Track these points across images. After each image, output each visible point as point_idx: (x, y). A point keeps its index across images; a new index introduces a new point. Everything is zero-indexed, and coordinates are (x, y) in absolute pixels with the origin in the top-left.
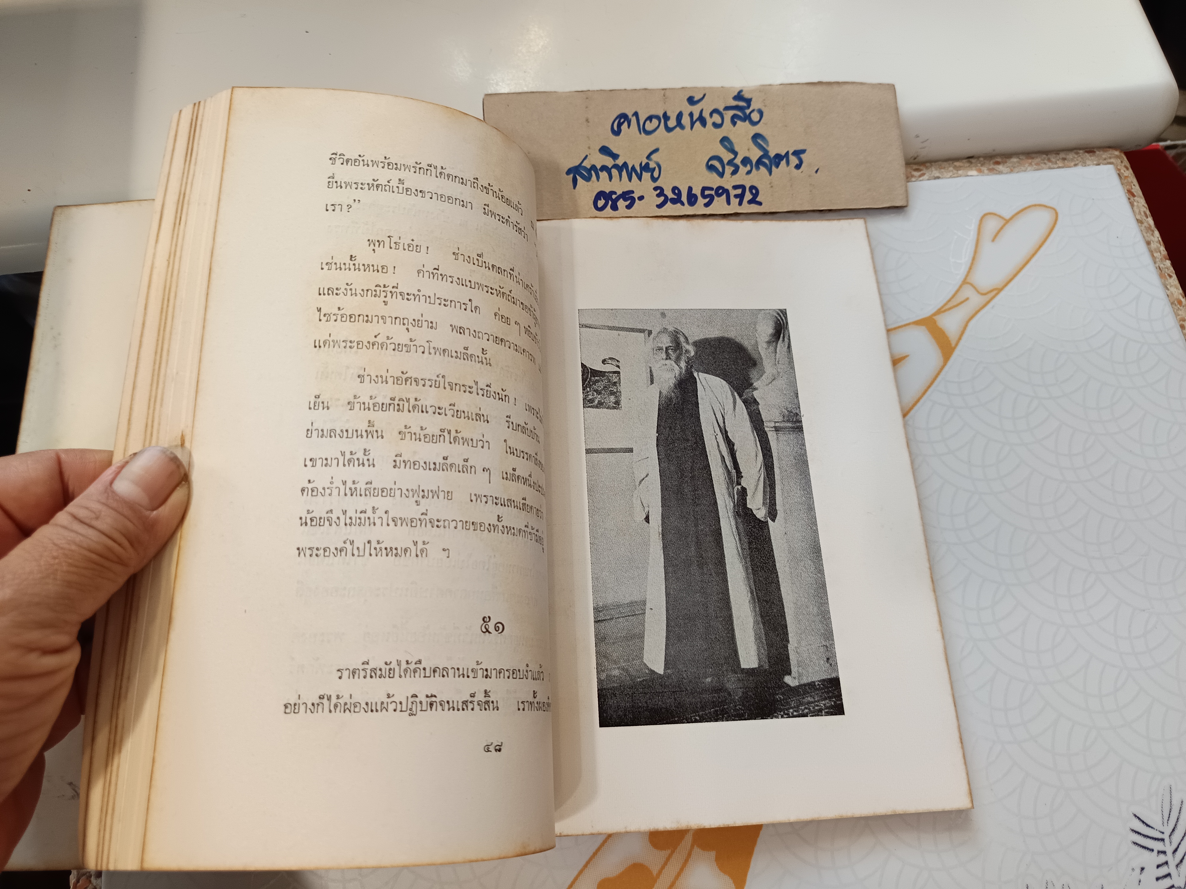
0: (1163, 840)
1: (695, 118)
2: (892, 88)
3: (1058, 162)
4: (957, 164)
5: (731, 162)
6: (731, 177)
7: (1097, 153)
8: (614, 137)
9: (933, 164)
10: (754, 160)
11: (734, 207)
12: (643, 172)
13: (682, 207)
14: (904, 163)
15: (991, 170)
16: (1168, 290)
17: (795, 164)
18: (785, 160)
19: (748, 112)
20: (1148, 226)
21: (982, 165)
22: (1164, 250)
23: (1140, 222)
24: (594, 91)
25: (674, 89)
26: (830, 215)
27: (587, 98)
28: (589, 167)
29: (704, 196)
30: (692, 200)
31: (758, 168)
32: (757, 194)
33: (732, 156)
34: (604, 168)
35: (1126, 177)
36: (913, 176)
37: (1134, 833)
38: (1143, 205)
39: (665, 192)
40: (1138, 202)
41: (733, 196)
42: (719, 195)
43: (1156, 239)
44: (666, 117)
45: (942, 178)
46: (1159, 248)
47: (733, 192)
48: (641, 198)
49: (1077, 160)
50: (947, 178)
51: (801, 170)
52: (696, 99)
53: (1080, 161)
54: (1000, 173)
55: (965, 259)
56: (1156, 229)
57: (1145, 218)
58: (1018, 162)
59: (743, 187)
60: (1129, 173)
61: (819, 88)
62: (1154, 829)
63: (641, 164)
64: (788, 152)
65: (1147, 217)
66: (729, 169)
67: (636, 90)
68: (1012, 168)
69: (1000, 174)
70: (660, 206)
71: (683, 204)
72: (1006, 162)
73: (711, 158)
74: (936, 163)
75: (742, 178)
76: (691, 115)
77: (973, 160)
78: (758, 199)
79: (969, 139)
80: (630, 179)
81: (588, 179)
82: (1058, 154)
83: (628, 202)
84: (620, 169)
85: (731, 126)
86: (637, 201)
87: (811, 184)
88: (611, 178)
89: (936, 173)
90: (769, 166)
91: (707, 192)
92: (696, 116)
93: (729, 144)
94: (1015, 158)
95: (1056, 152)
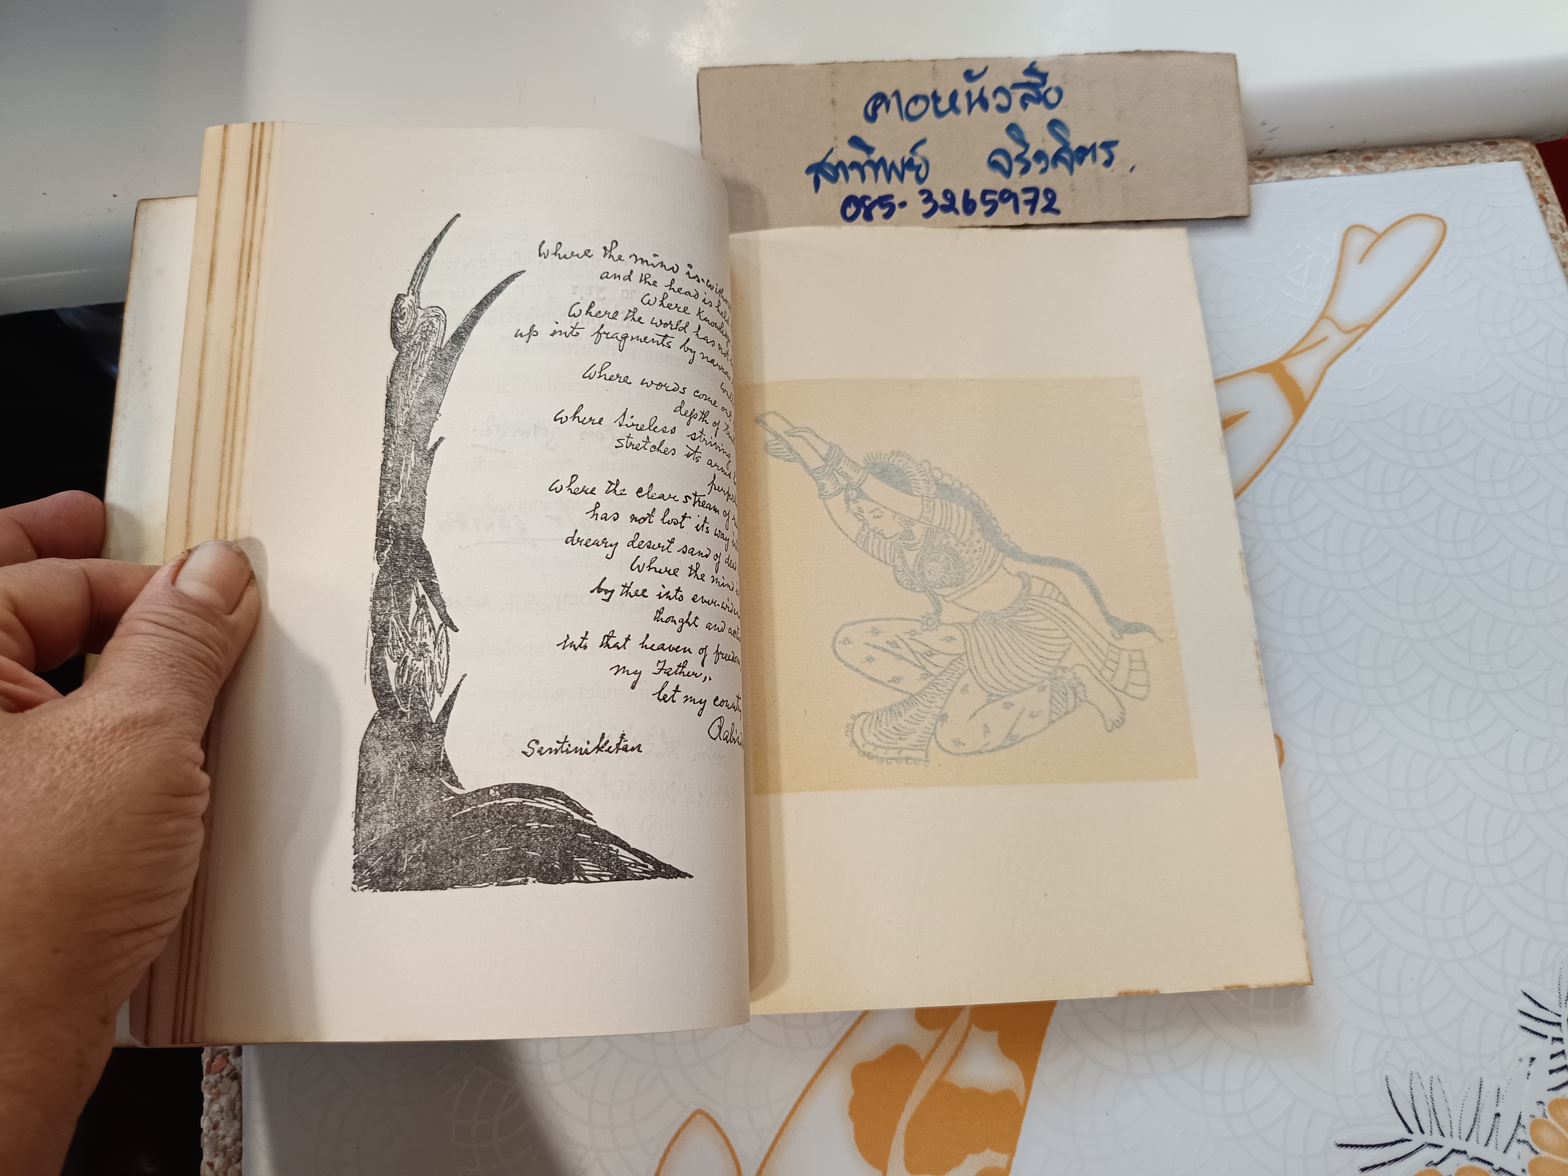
0: (1558, 1024)
1: (974, 99)
2: (1231, 59)
3: (1448, 157)
4: (1315, 160)
5: (1020, 157)
6: (1020, 177)
7: (1500, 144)
8: (868, 124)
9: (1283, 160)
10: (1051, 154)
11: (1024, 216)
12: (906, 171)
13: (956, 216)
14: (1246, 158)
15: (1360, 168)
17: (1104, 160)
18: (1090, 154)
19: (1043, 90)
20: (1564, 242)
21: (1348, 161)
24: (842, 63)
25: (947, 60)
27: (833, 73)
28: (835, 163)
29: (985, 202)
30: (969, 206)
31: (1055, 165)
32: (1052, 200)
33: (1022, 150)
34: (855, 165)
35: (1537, 177)
36: (1257, 176)
37: (1524, 1016)
38: (1557, 214)
39: (935, 197)
40: (1553, 211)
41: (1022, 202)
42: (1005, 201)
44: (936, 98)
45: (1296, 179)
47: (1023, 197)
48: (903, 204)
49: (1474, 154)
50: (1301, 179)
51: (1111, 168)
52: (975, 73)
53: (1478, 157)
54: (1372, 172)
57: (1559, 231)
58: (1396, 158)
59: (1035, 190)
60: (1541, 172)
61: (1136, 59)
62: (1549, 1011)
63: (903, 160)
64: (1094, 145)
65: (1563, 232)
66: (1017, 167)
67: (896, 61)
68: (1388, 165)
69: (1371, 174)
70: (927, 215)
71: (957, 212)
72: (1380, 158)
73: (995, 152)
74: (1288, 159)
75: (1034, 178)
76: (969, 94)
77: (1336, 155)
78: (1056, 206)
79: (1331, 127)
80: (889, 179)
81: (834, 179)
82: (1449, 147)
83: (886, 210)
84: (875, 166)
85: (1020, 109)
86: (897, 209)
87: (1124, 187)
88: (863, 178)
89: (1287, 173)
90: (1070, 163)
91: (989, 197)
92: (975, 96)
93: (1018, 134)
94: (1392, 152)
95: (1447, 143)
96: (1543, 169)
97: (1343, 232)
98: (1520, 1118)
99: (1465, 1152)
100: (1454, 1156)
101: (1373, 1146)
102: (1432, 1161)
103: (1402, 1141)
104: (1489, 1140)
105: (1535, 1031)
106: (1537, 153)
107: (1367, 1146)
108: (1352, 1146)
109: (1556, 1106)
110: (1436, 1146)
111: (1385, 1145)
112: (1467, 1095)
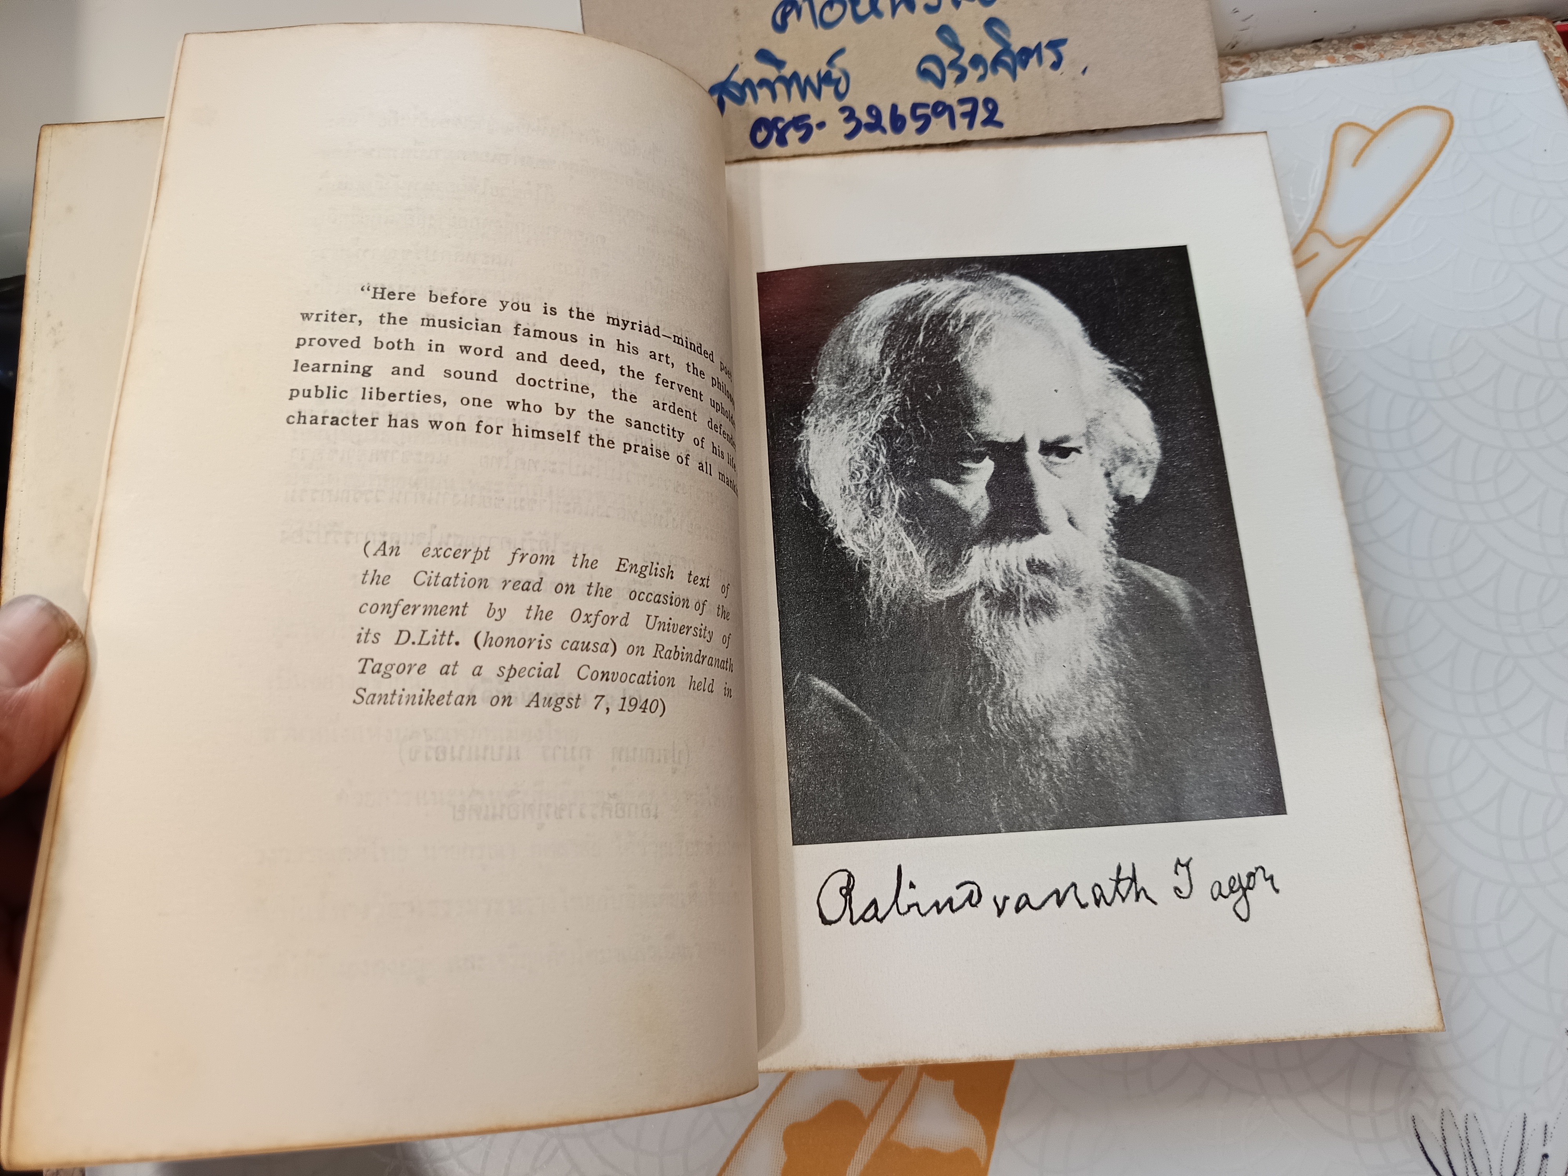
3: (1452, 40)
4: (1298, 51)
5: (954, 64)
6: (955, 86)
7: (1513, 23)
8: (777, 34)
9: (1260, 53)
10: (989, 60)
11: (962, 131)
12: (823, 86)
13: (884, 135)
14: (1216, 52)
15: (1350, 58)
17: (1051, 62)
18: (1035, 56)
21: (1336, 51)
26: (1107, 136)
28: (741, 82)
29: (915, 118)
30: (898, 123)
31: (995, 71)
32: (994, 112)
33: (956, 54)
34: (763, 82)
35: (1557, 58)
36: (1230, 73)
39: (857, 114)
41: (959, 115)
42: (938, 115)
45: (1275, 74)
47: (959, 110)
48: (821, 125)
49: (1482, 36)
50: (1282, 73)
51: (1060, 71)
53: (1487, 38)
54: (1364, 61)
55: (1313, 196)
58: (1392, 44)
59: (973, 101)
60: (1562, 52)
63: (819, 73)
64: (1039, 45)
66: (951, 75)
68: (1383, 53)
69: (1364, 63)
70: (850, 136)
71: (884, 131)
72: (1373, 45)
73: (924, 60)
74: (1266, 52)
75: (972, 86)
77: (1322, 45)
78: (997, 118)
79: (1315, 13)
80: (803, 96)
81: (741, 100)
82: (1453, 28)
83: (802, 133)
84: (788, 82)
85: (953, 8)
86: (815, 130)
87: (1075, 92)
88: (774, 96)
89: (1265, 67)
90: (1012, 67)
91: (920, 112)
93: (951, 36)
94: (1387, 37)
95: (1451, 25)
96: (1563, 48)
97: (1332, 131)
106: (1556, 32)
112: (1509, 1134)
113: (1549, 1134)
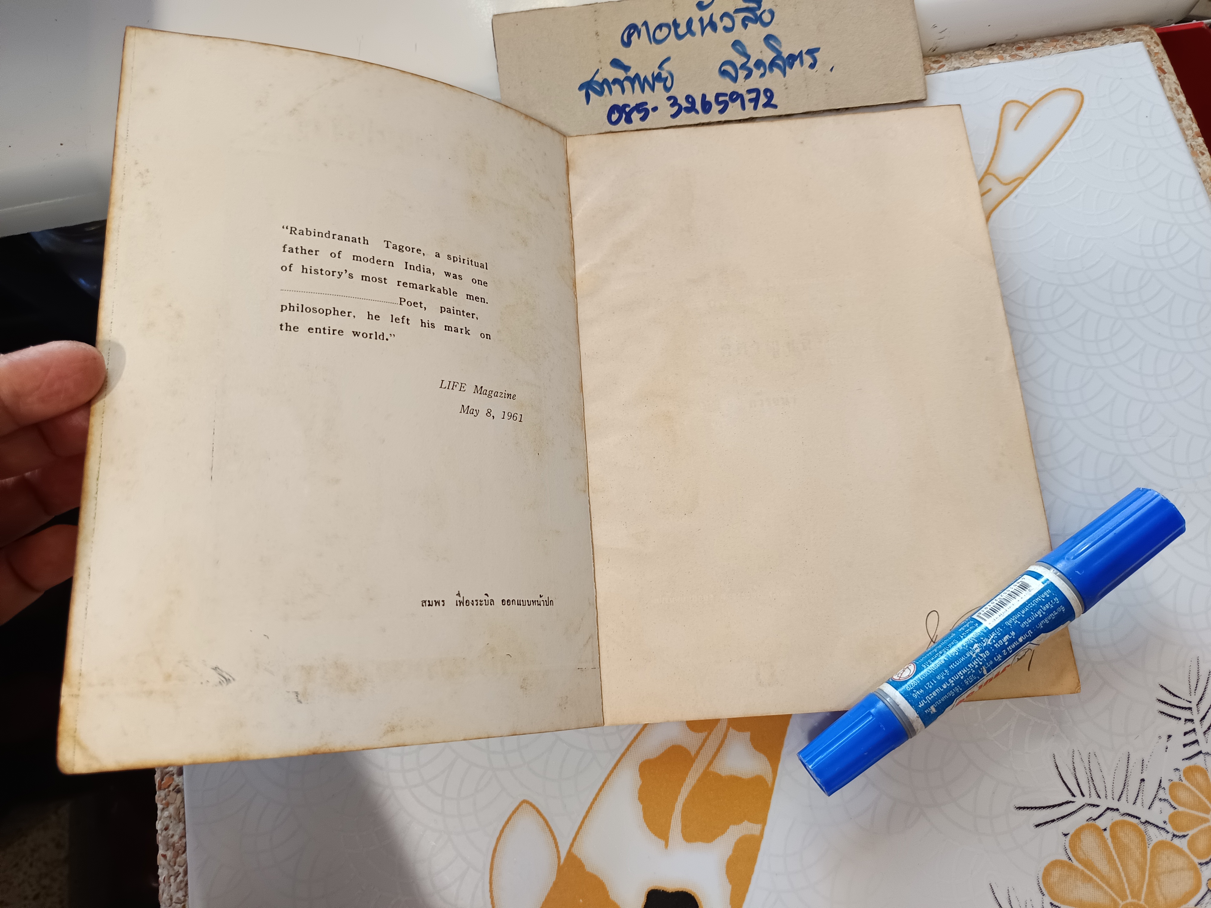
0: (1190, 709)
1: (705, 24)
3: (1084, 43)
4: (978, 53)
5: (743, 66)
8: (625, 49)
9: (952, 54)
10: (767, 62)
11: (749, 111)
12: (656, 83)
13: (697, 115)
14: (921, 56)
15: (1012, 56)
16: (1200, 167)
17: (809, 64)
18: (798, 59)
19: (759, 13)
20: (1179, 103)
21: (1004, 52)
22: (1196, 128)
23: (1170, 99)
27: (593, 13)
28: (601, 81)
29: (718, 103)
30: (706, 107)
31: (771, 70)
32: (771, 97)
33: (745, 60)
34: (616, 81)
35: (1156, 53)
36: (932, 68)
37: (1161, 703)
38: (1175, 82)
39: (679, 102)
40: (1169, 79)
41: (748, 101)
42: (734, 101)
43: (1188, 117)
44: (676, 25)
45: (963, 68)
46: (1190, 126)
47: (747, 97)
48: (655, 109)
49: (1105, 39)
50: (967, 68)
51: (815, 70)
52: (705, 4)
53: (1108, 40)
54: (1023, 58)
55: (988, 151)
56: (1188, 106)
57: (1176, 95)
58: (1041, 47)
59: (757, 91)
60: (1160, 49)
62: (1181, 698)
63: (653, 74)
64: (801, 52)
65: (1179, 94)
66: (742, 74)
68: (1036, 52)
69: (1023, 60)
70: (674, 116)
71: (697, 112)
72: (1029, 47)
73: (725, 63)
74: (957, 53)
75: (755, 81)
76: (701, 20)
77: (995, 48)
78: (773, 102)
79: (989, 26)
80: (643, 90)
81: (601, 93)
82: (1085, 34)
83: (642, 114)
84: (632, 81)
85: (742, 29)
86: (651, 112)
87: (827, 84)
88: (623, 91)
89: (956, 64)
90: (783, 68)
91: (721, 99)
92: (706, 21)
93: (741, 48)
94: (1039, 42)
95: (1083, 32)
96: (1161, 47)
97: (1001, 107)
98: (1161, 782)
99: (1117, 810)
100: (1109, 813)
101: (1044, 808)
102: (1092, 817)
103: (1068, 802)
104: (1136, 799)
105: (1171, 714)
106: (1156, 35)
107: (1040, 808)
108: (1028, 808)
109: (1189, 771)
110: (1094, 805)
111: (1054, 806)
112: (1118, 766)
113: (1145, 766)
